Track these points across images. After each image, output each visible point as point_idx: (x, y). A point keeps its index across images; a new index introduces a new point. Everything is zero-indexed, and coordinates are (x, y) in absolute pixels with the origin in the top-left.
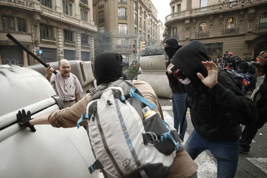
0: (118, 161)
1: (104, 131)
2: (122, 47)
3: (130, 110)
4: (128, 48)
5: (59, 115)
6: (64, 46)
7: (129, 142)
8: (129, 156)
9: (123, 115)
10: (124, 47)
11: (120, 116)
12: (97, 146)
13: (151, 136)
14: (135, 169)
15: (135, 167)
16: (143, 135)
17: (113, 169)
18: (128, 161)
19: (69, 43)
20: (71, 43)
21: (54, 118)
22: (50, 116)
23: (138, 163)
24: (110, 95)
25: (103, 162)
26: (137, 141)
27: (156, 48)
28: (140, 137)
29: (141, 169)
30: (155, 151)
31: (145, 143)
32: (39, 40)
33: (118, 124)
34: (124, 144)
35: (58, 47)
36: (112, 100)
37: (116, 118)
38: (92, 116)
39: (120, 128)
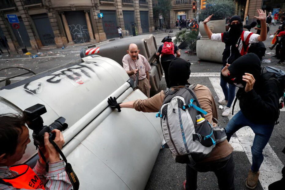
0: (177, 147)
1: (170, 129)
2: (181, 2)
3: (187, 117)
4: (187, 3)
5: (141, 104)
6: (122, 7)
7: (184, 138)
8: (183, 146)
9: (182, 120)
10: (183, 2)
11: (181, 121)
12: (166, 135)
13: (198, 136)
14: (186, 154)
15: (186, 152)
16: (193, 135)
17: (174, 150)
18: (182, 149)
19: (127, 2)
20: (129, 3)
21: (137, 105)
22: (134, 103)
23: (188, 151)
24: (176, 104)
25: (169, 145)
26: (189, 138)
27: (218, 4)
28: (191, 136)
29: (189, 154)
30: (200, 145)
31: (194, 140)
32: (98, 2)
33: (178, 126)
34: (181, 139)
35: (117, 8)
36: (177, 108)
37: (178, 122)
38: (164, 117)
39: (180, 129)
